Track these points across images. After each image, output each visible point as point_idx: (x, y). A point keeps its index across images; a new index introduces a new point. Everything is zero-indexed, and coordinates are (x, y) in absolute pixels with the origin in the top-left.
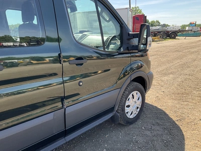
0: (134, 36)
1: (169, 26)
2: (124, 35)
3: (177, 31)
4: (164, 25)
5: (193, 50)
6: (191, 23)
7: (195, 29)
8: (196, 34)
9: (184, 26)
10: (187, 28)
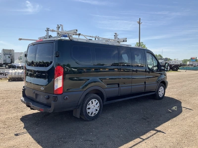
0: (163, 66)
1: (171, 60)
2: (159, 65)
3: (178, 65)
4: (166, 59)
5: (190, 79)
6: (192, 59)
7: (196, 64)
8: (195, 68)
9: (185, 61)
10: (188, 63)
